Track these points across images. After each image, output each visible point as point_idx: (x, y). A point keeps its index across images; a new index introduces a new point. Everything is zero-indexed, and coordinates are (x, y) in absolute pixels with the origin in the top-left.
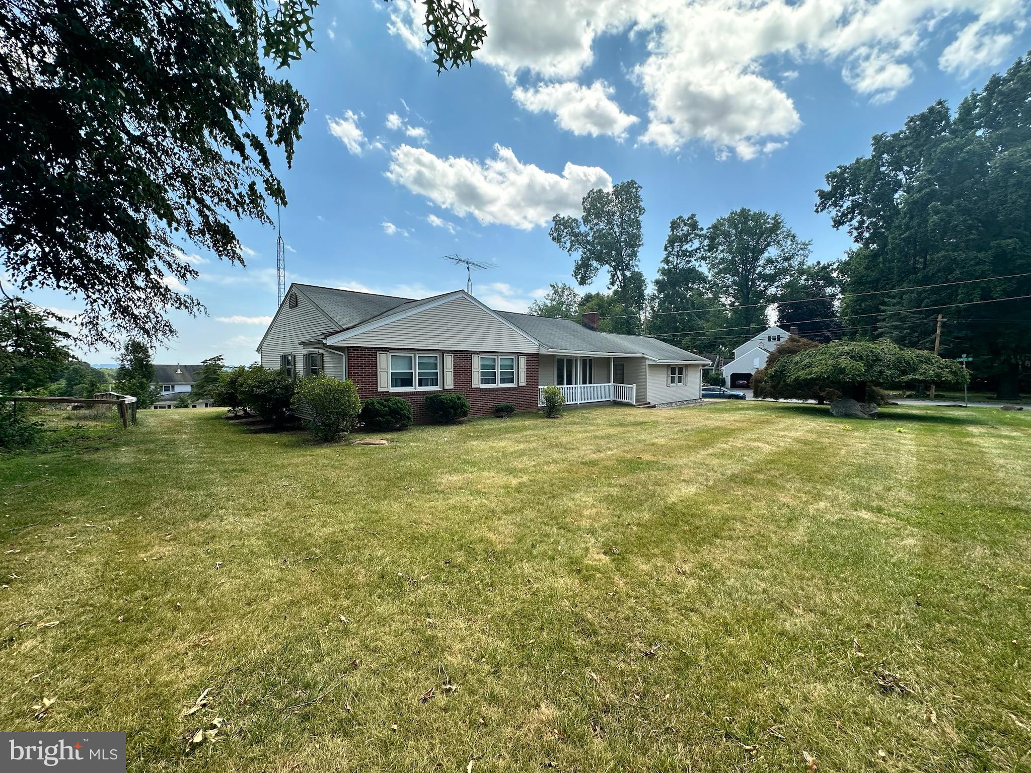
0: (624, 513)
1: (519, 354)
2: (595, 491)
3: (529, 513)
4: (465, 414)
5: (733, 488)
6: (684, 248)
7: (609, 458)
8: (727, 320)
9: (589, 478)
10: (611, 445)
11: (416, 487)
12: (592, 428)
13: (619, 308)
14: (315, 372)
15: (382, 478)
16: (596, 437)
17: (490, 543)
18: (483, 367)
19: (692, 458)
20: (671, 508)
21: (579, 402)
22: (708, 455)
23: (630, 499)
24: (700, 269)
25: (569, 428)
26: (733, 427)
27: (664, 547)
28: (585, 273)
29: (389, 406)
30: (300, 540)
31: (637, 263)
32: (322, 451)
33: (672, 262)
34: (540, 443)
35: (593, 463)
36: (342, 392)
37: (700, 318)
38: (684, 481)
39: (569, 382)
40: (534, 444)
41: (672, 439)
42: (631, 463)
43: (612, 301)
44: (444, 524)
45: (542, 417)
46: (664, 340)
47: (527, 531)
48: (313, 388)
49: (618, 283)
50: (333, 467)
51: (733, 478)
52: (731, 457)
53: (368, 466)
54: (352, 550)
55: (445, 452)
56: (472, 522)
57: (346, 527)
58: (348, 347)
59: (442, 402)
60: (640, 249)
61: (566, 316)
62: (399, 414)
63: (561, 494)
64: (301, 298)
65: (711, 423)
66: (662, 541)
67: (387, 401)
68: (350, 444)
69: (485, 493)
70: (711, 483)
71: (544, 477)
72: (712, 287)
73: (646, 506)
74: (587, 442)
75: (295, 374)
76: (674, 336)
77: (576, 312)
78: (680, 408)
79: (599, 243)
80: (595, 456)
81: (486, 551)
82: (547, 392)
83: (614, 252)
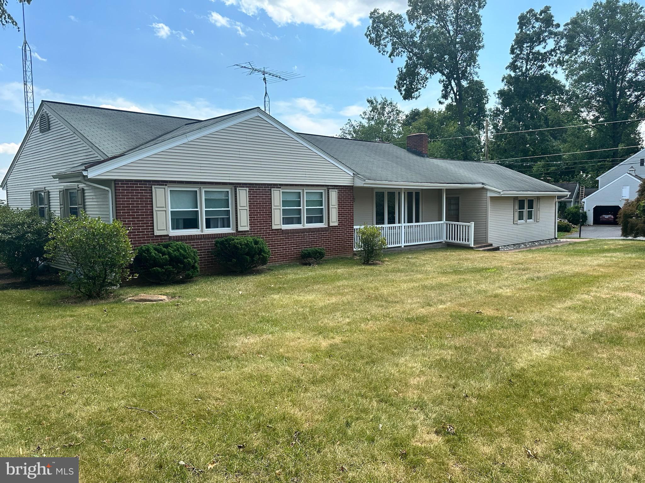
0: (460, 382)
1: (329, 188)
2: (424, 355)
3: (343, 383)
4: (264, 261)
5: (596, 349)
6: (536, 49)
7: (441, 313)
8: (589, 139)
9: (415, 337)
10: (443, 298)
11: (203, 353)
12: (419, 276)
13: (453, 127)
14: (74, 212)
15: (161, 343)
16: (424, 287)
17: (294, 421)
18: (285, 203)
19: (545, 313)
20: (520, 375)
21: (403, 245)
22: (565, 309)
23: (468, 365)
24: (556, 77)
25: (391, 276)
26: (596, 274)
27: (511, 424)
28: (411, 84)
29: (169, 254)
30: (58, 422)
31: (477, 70)
32: (86, 311)
33: (520, 68)
34: (356, 295)
35: (421, 320)
36: (110, 236)
37: (555, 138)
38: (535, 341)
39: (392, 220)
40: (349, 297)
41: (520, 289)
42: (468, 319)
43: (444, 119)
44: (236, 398)
45: (358, 264)
46: (510, 167)
47: (340, 405)
48: (72, 232)
49: (452, 95)
50: (100, 330)
51: (597, 337)
52: (594, 311)
53: (143, 327)
54: (122, 433)
55: (239, 309)
56: (272, 395)
57: (116, 405)
58: (115, 181)
59: (235, 247)
60: (480, 52)
61: (387, 139)
62: (182, 262)
63: (382, 358)
64: (54, 119)
65: (569, 269)
66: (508, 417)
67: (166, 246)
68: (120, 301)
69: (288, 358)
70: (569, 343)
71: (361, 337)
72: (570, 99)
73: (487, 373)
74: (414, 294)
75: (50, 214)
76: (523, 161)
77: (399, 133)
78: (530, 251)
79: (428, 45)
80: (423, 311)
81: (289, 431)
82: (363, 233)
83: (447, 57)
